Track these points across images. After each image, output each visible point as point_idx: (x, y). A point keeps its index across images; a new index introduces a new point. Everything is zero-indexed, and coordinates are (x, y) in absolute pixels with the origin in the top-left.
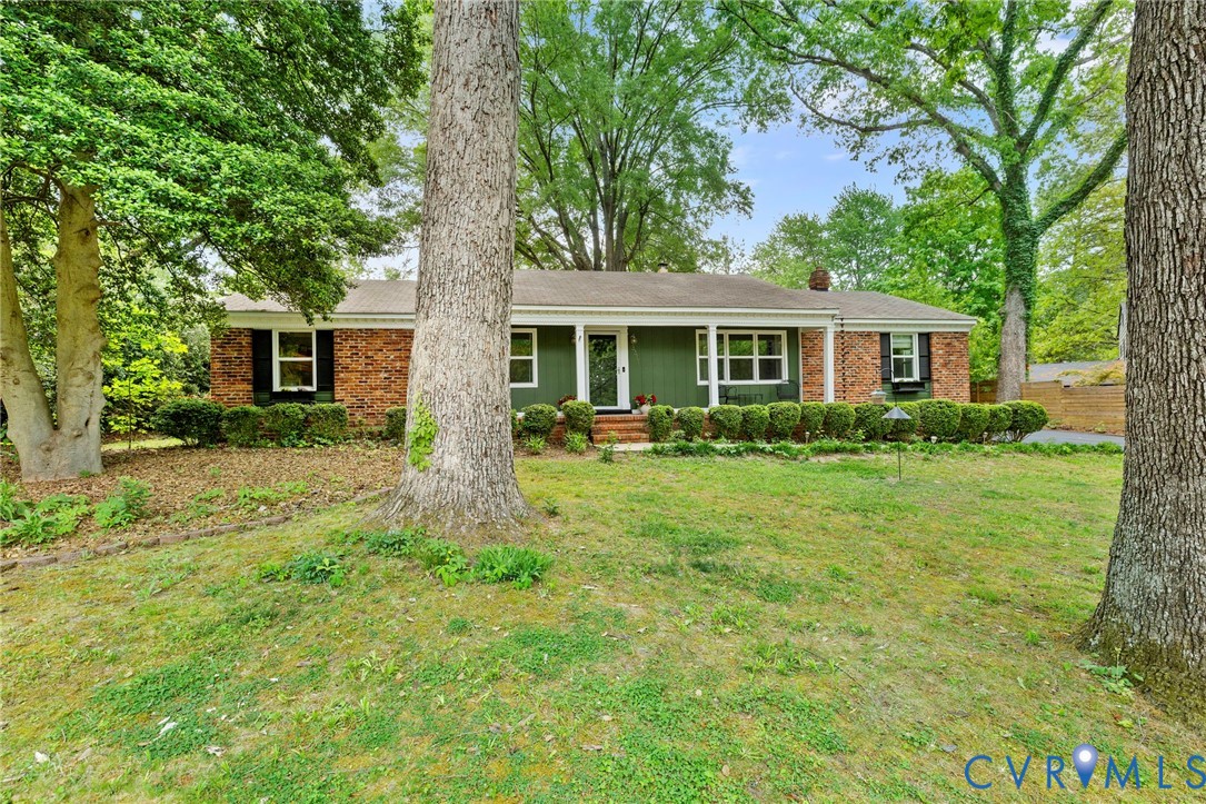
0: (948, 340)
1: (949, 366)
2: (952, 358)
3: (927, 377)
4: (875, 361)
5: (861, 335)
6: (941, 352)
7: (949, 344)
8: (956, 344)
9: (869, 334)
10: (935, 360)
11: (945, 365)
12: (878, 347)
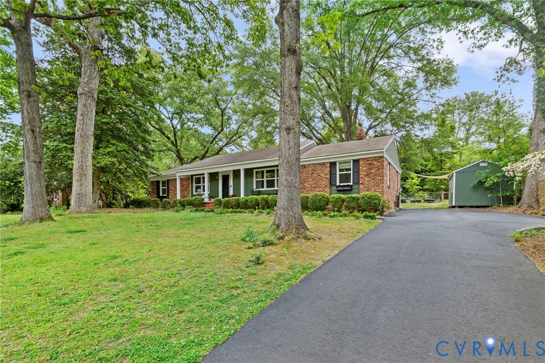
0: (370, 162)
1: (370, 176)
2: (372, 171)
3: (357, 183)
4: (326, 176)
5: (320, 164)
6: (365, 168)
7: (370, 164)
8: (375, 163)
9: (324, 164)
10: (361, 173)
11: (367, 175)
12: (328, 169)
